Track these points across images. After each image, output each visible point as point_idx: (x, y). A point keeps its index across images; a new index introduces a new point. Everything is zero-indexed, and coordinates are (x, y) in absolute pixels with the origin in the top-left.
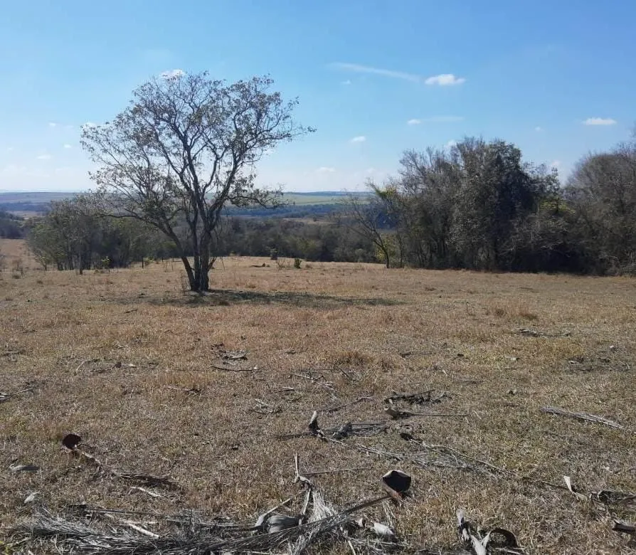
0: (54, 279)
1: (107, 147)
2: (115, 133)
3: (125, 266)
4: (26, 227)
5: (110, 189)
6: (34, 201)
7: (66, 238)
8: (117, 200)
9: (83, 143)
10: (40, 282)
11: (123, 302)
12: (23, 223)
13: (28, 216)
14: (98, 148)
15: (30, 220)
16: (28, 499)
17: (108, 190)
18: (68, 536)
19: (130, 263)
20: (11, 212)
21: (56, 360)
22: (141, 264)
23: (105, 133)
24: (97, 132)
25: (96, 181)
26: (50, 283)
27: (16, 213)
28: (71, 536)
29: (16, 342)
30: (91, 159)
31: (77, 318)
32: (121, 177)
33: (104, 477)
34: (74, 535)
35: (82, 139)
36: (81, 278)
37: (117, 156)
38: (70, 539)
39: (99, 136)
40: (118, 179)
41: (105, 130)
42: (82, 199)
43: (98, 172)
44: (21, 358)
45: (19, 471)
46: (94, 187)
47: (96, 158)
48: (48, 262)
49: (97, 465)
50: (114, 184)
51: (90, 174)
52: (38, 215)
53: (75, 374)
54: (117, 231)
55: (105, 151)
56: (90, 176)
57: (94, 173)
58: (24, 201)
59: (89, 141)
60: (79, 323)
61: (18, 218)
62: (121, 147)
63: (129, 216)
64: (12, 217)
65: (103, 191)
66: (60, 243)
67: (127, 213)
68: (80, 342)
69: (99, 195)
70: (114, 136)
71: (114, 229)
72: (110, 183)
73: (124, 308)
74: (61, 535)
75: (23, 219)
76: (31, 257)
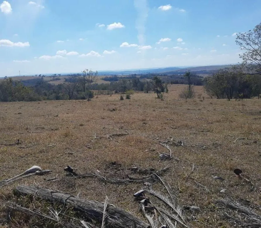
0: (217, 102)
1: (249, 42)
2: (254, 35)
3: (249, 98)
4: (204, 81)
5: (249, 62)
6: (208, 70)
7: (222, 85)
8: (252, 66)
9: (237, 41)
10: (211, 103)
11: (252, 114)
12: (203, 79)
13: (205, 76)
14: (244, 43)
15: (206, 78)
16: (221, 191)
17: (247, 62)
18: (243, 212)
19: (252, 97)
20: (198, 75)
21: (224, 136)
22: (257, 97)
23: (248, 36)
24: (244, 36)
25: (242, 58)
26: (216, 104)
27: (200, 75)
28: (244, 212)
29: (206, 127)
30: (240, 49)
31: (231, 120)
32: (255, 55)
33: (256, 191)
34: (245, 213)
35: (237, 40)
36: (230, 102)
37: (254, 46)
38: (243, 214)
39: (245, 37)
40: (254, 57)
41: (248, 34)
42: (235, 67)
43: (244, 54)
44: (209, 134)
45: (216, 179)
46: (241, 61)
47: (242, 48)
48: (213, 95)
49: (252, 185)
50: (252, 59)
51: (240, 55)
52: (209, 75)
53: (234, 144)
54: (247, 82)
55: (248, 44)
56: (240, 57)
57: (242, 54)
58: (204, 70)
59: (239, 40)
60: (232, 122)
61: (201, 77)
62: (257, 41)
63: (258, 74)
64: (198, 77)
65: (245, 62)
66: (219, 87)
67: (256, 72)
68: (234, 130)
69: (243, 65)
70: (253, 36)
71: (245, 81)
72: (250, 59)
73: (253, 117)
74: (239, 211)
75: (202, 77)
76: (205, 93)
